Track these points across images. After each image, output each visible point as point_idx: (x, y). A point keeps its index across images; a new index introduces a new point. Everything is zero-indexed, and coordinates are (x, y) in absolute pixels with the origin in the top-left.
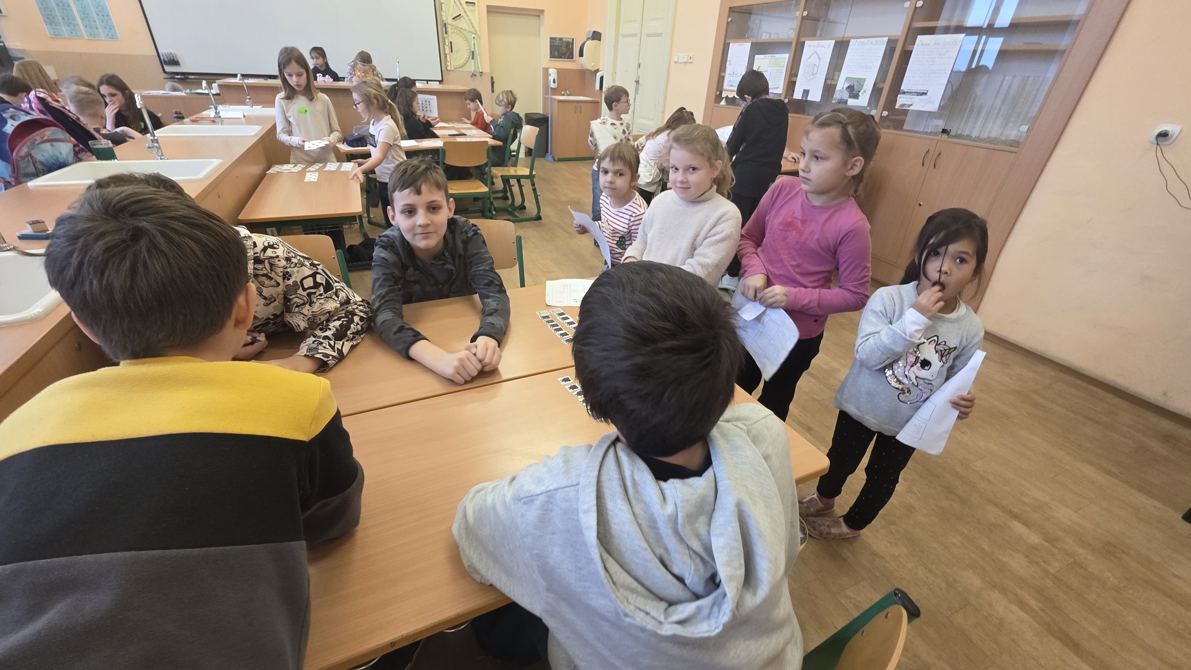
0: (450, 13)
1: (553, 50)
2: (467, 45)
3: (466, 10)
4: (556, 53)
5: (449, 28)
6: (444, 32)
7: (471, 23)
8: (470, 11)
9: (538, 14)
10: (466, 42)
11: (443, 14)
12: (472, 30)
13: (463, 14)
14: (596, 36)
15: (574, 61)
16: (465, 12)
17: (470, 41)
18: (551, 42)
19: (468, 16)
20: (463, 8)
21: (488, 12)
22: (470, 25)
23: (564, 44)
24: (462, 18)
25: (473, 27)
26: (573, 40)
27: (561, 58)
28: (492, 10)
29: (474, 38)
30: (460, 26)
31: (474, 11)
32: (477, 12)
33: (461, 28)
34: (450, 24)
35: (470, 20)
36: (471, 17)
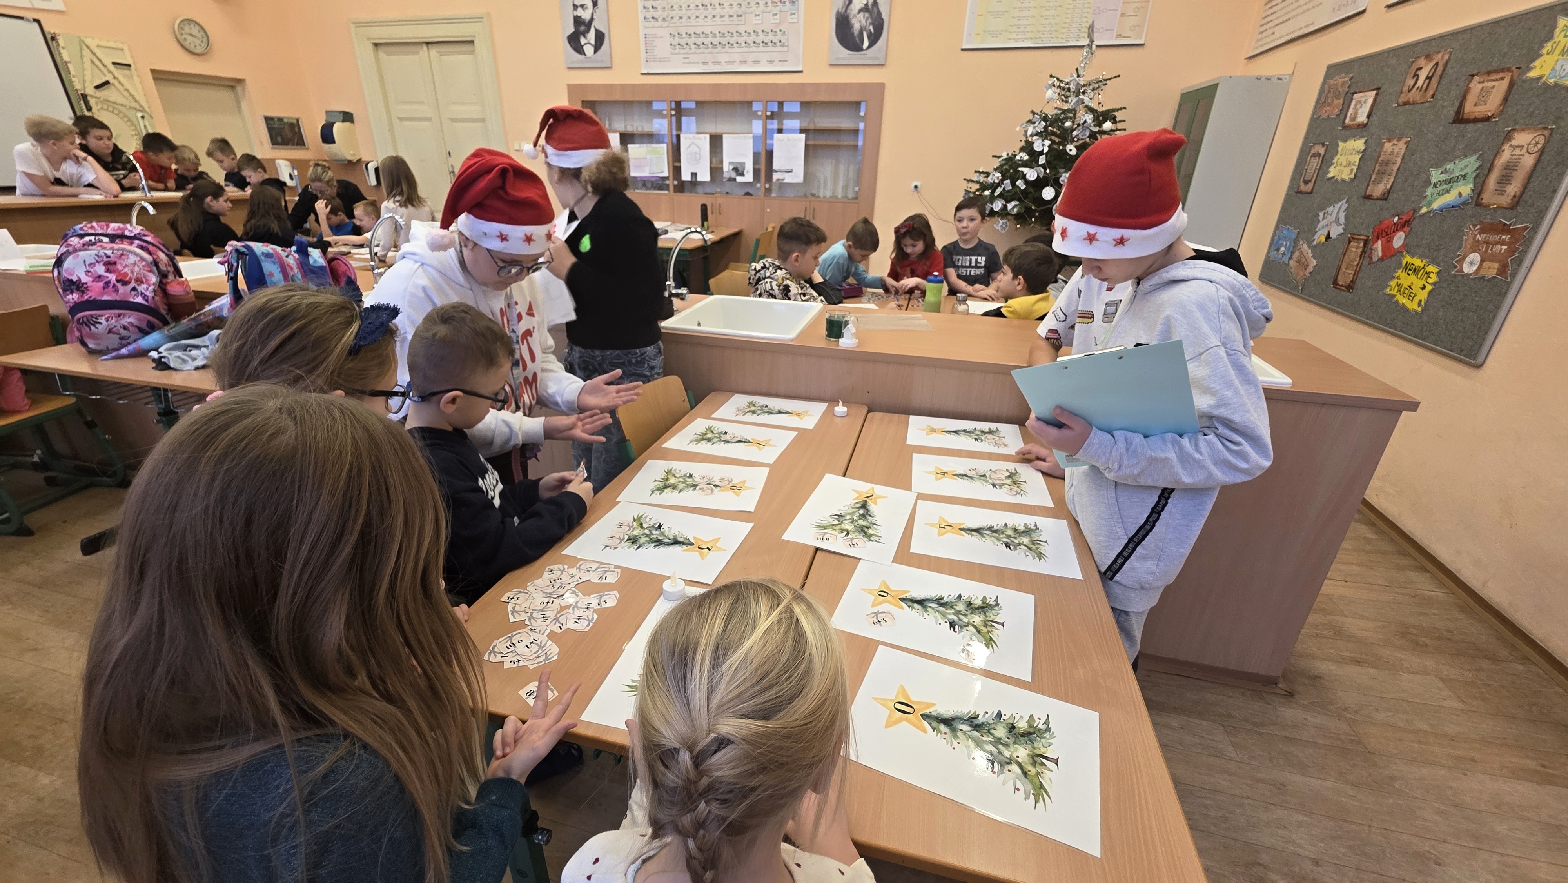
0: (88, 77)
1: (274, 133)
2: (132, 128)
3: (117, 76)
4: (279, 139)
5: (92, 102)
6: (84, 107)
7: (131, 95)
8: (125, 76)
9: (231, 84)
10: (129, 123)
11: (73, 79)
12: (134, 105)
13: (111, 81)
14: (348, 117)
15: (308, 149)
16: (115, 78)
17: (136, 123)
18: (267, 124)
19: (122, 85)
20: (110, 72)
21: (154, 79)
22: (131, 98)
23: (286, 126)
24: (112, 88)
25: (136, 101)
26: (298, 120)
27: (287, 144)
28: (160, 76)
29: (143, 117)
30: (112, 99)
31: (131, 77)
32: (136, 79)
33: (115, 103)
34: (92, 96)
35: (127, 90)
36: (127, 85)
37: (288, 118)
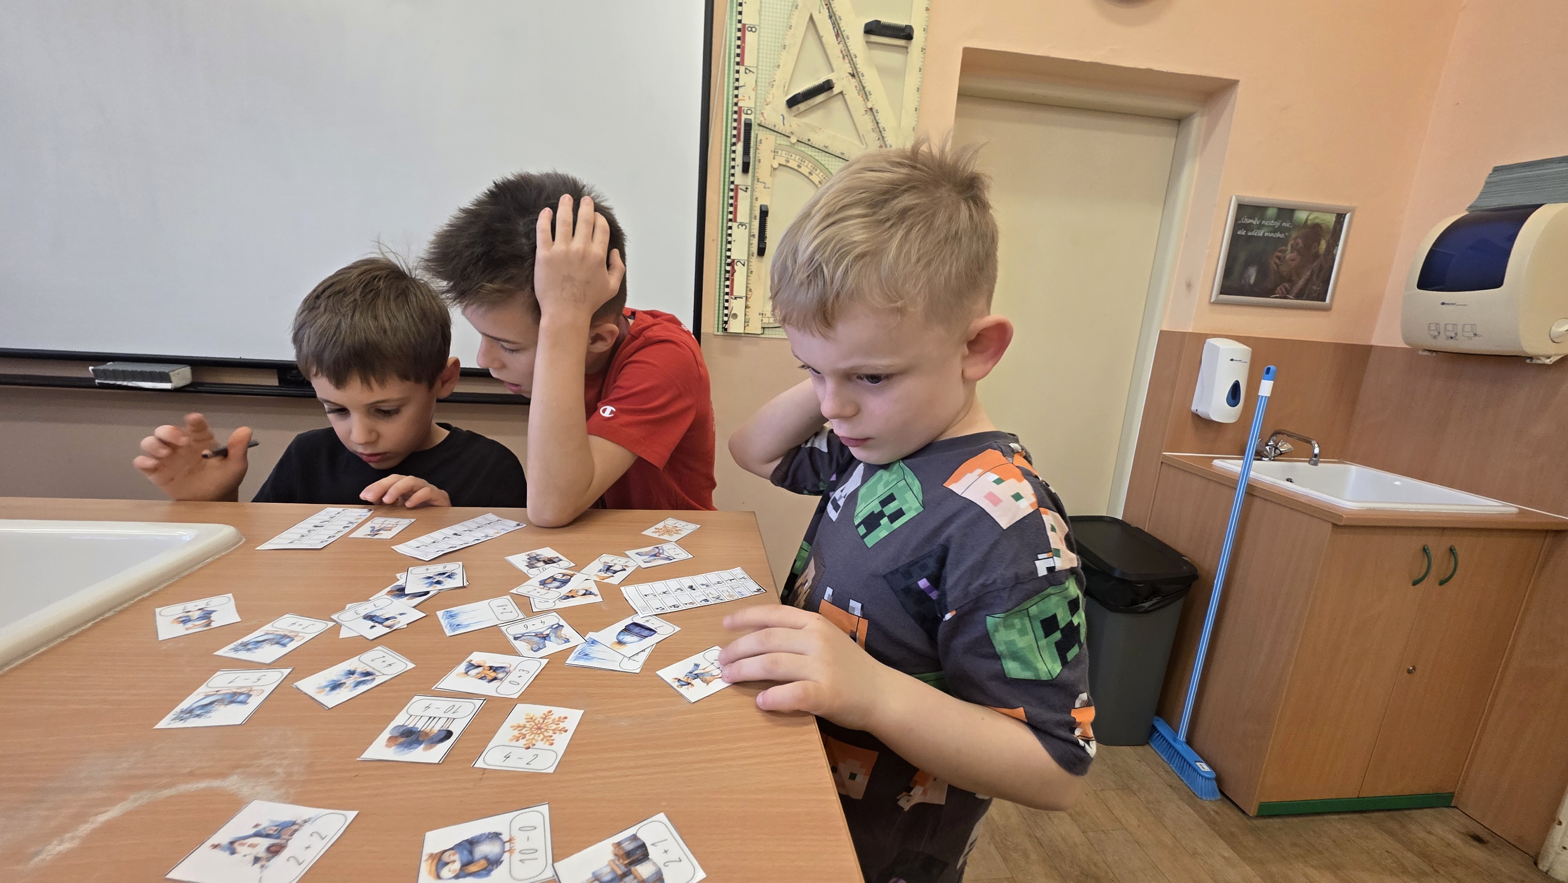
0: (781, 74)
1: (1242, 257)
3: (862, 67)
4: (1252, 274)
5: (765, 143)
6: (738, 160)
8: (883, 71)
11: (742, 76)
13: (842, 82)
15: (1328, 309)
16: (853, 70)
18: (1237, 226)
19: (865, 94)
20: (847, 55)
21: (967, 80)
24: (836, 104)
26: (1340, 217)
31: (899, 74)
34: (770, 127)
37: (1311, 209)
